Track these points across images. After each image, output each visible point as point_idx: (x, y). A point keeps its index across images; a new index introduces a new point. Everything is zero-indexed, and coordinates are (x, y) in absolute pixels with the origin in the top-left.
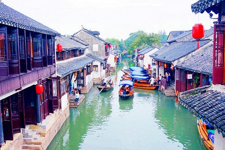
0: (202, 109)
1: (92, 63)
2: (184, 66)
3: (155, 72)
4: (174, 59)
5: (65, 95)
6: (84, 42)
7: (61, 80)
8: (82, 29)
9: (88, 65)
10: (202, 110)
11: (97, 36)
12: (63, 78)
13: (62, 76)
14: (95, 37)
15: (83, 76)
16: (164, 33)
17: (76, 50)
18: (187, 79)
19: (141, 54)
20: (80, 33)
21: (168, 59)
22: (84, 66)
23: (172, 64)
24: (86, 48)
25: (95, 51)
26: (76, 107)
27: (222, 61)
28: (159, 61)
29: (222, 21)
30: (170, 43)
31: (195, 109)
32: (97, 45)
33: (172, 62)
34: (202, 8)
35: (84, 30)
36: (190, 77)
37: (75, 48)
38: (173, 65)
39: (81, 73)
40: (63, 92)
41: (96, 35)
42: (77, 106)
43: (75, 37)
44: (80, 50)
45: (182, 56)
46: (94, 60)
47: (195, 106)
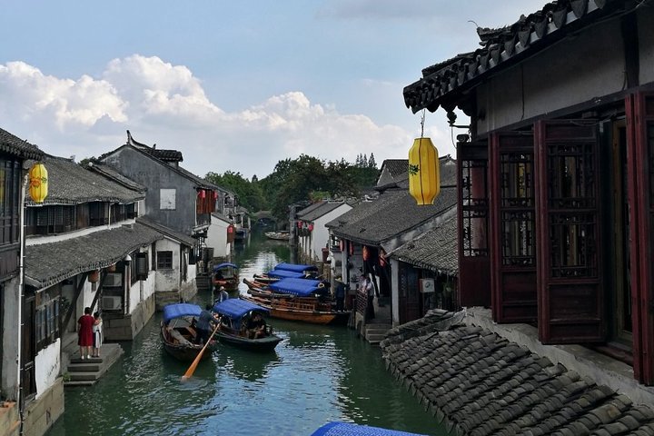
0: (430, 380)
1: (154, 245)
2: (412, 255)
3: (338, 272)
4: (386, 236)
5: (50, 347)
6: (134, 181)
7: (38, 297)
8: (128, 143)
9: (141, 251)
10: (431, 383)
11: (172, 164)
12: (47, 291)
13: (42, 284)
14: (166, 166)
15: (120, 285)
16: (371, 165)
17: (103, 203)
18: (421, 294)
19: (305, 221)
20: (120, 155)
21: (372, 235)
22: (122, 253)
23: (382, 249)
24: (138, 199)
25: (166, 210)
26: (90, 385)
27: (485, 241)
28: (348, 241)
29: (479, 133)
30: (381, 191)
31: (414, 380)
32: (174, 191)
33: (382, 245)
34: (427, 96)
35: (133, 144)
36: (428, 286)
37: (97, 197)
38: (385, 253)
39: (115, 275)
40: (43, 338)
41: (172, 161)
42: (92, 382)
43: (104, 164)
44: (117, 204)
45: (409, 227)
46: (159, 234)
47: (415, 372)
